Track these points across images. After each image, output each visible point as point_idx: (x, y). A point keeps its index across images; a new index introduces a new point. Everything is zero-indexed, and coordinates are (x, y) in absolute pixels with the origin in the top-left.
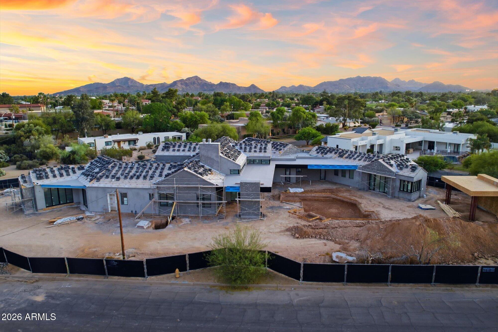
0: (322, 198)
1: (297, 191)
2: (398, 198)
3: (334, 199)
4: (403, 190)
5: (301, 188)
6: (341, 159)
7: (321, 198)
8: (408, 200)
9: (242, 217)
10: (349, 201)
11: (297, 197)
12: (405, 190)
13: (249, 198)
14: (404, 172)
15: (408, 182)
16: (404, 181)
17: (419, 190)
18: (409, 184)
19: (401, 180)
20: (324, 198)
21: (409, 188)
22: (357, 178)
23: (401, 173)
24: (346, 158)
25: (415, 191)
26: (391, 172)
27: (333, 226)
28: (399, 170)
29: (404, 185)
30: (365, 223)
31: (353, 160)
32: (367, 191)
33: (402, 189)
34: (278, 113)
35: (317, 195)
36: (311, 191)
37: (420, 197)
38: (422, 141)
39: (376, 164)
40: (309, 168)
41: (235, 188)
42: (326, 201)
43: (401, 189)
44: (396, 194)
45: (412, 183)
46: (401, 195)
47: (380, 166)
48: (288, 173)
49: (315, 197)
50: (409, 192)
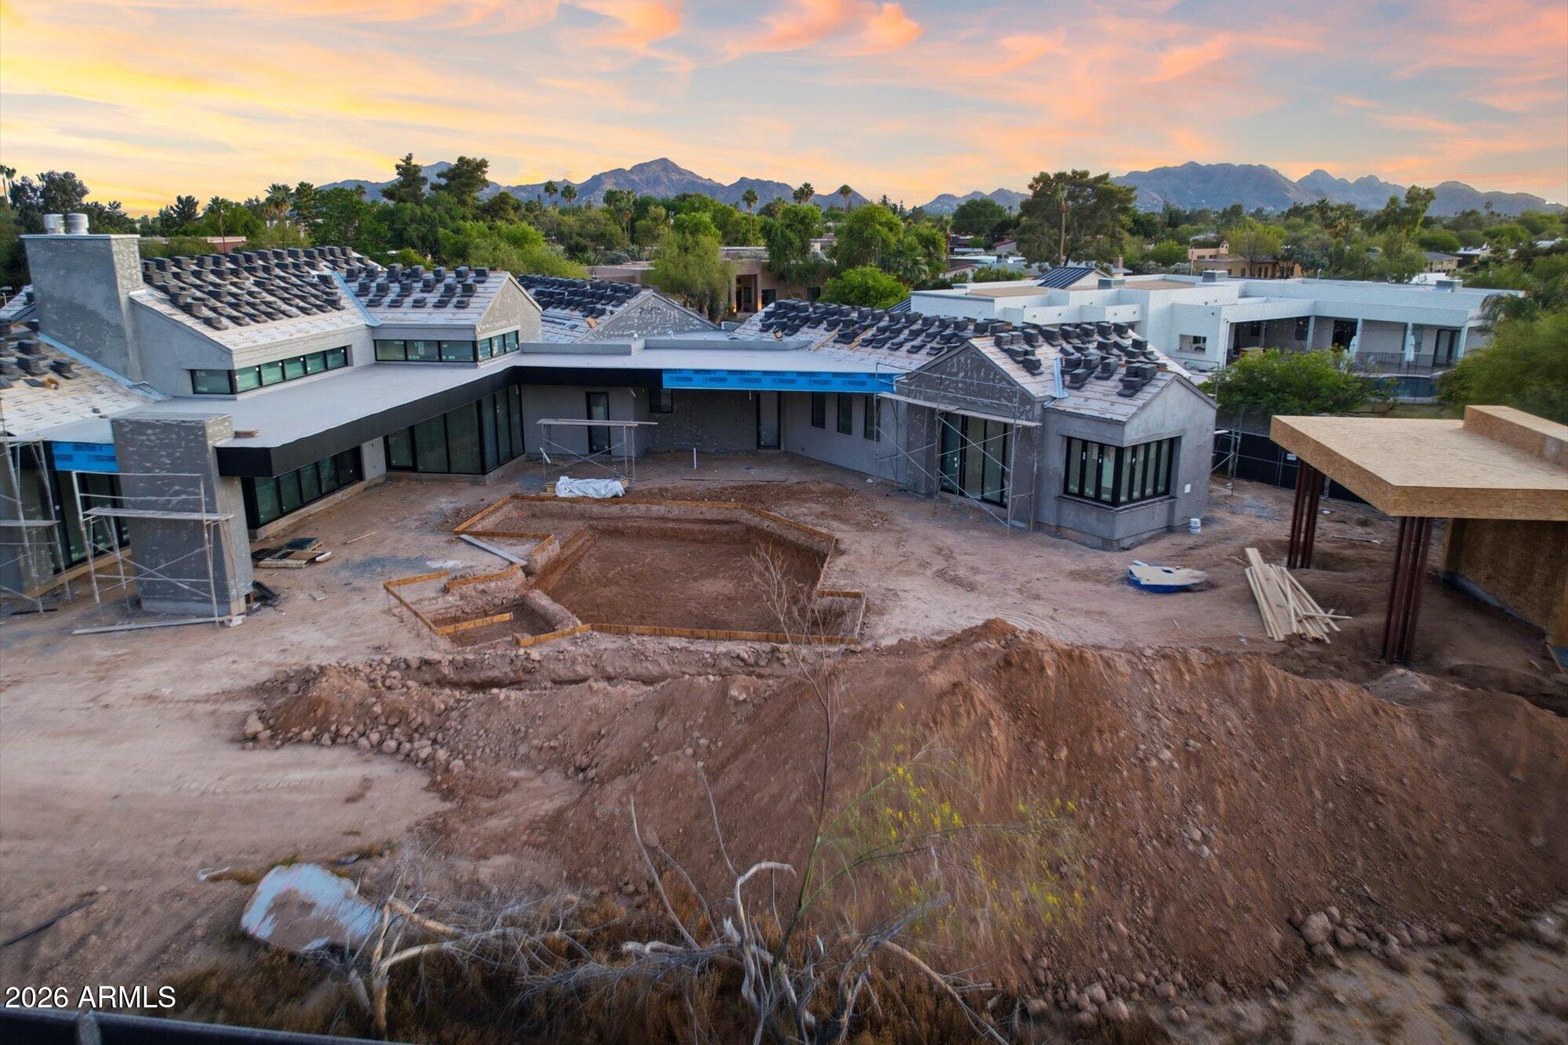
0: (696, 527)
1: (592, 493)
2: (1058, 532)
3: (750, 529)
4: (1097, 497)
5: (616, 477)
6: (844, 350)
7: (689, 526)
8: (1099, 542)
9: (146, 605)
10: (802, 540)
11: (582, 516)
12: (1090, 491)
14: (1087, 399)
15: (1102, 448)
16: (1085, 445)
17: (1167, 492)
18: (1106, 459)
19: (1070, 440)
20: (706, 528)
21: (1107, 481)
22: (892, 435)
23: (1071, 402)
24: (867, 343)
25: (1143, 497)
26: (1026, 398)
28: (1070, 387)
29: (1083, 464)
31: (889, 352)
32: (929, 495)
33: (1074, 488)
35: (676, 509)
36: (661, 495)
37: (1170, 529)
38: (1306, 319)
39: (962, 359)
40: (668, 384)
41: (97, 453)
42: (714, 539)
43: (1071, 487)
44: (1049, 516)
45: (1120, 452)
46: (1071, 514)
47: (979, 373)
49: (665, 519)
50: (1105, 502)
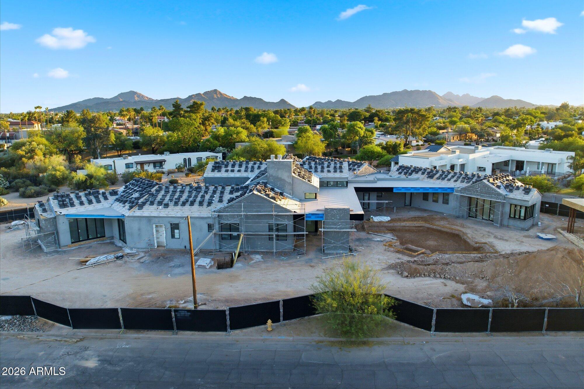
0: (414, 228)
1: (383, 220)
2: (508, 226)
3: (428, 228)
4: (515, 217)
5: (387, 216)
6: (431, 181)
7: (413, 228)
8: (520, 229)
9: (326, 252)
10: (448, 230)
11: (383, 227)
12: (517, 217)
13: (336, 228)
14: (516, 195)
15: (521, 206)
16: (516, 206)
17: (532, 216)
18: (522, 209)
19: (511, 204)
20: (417, 228)
21: (523, 214)
22: (453, 202)
23: (511, 195)
24: (438, 178)
25: (529, 218)
26: (499, 194)
27: (444, 262)
28: (509, 192)
29: (515, 210)
30: (482, 258)
31: (447, 181)
32: (467, 218)
33: (512, 216)
34: (331, 129)
35: (408, 224)
36: (400, 220)
37: (533, 226)
38: (509, 161)
39: (480, 185)
40: (394, 191)
41: (318, 216)
42: (419, 231)
43: (511, 216)
44: (505, 222)
45: (526, 208)
46: (512, 222)
47: (485, 188)
48: (366, 197)
49: (405, 226)
50: (521, 219)
